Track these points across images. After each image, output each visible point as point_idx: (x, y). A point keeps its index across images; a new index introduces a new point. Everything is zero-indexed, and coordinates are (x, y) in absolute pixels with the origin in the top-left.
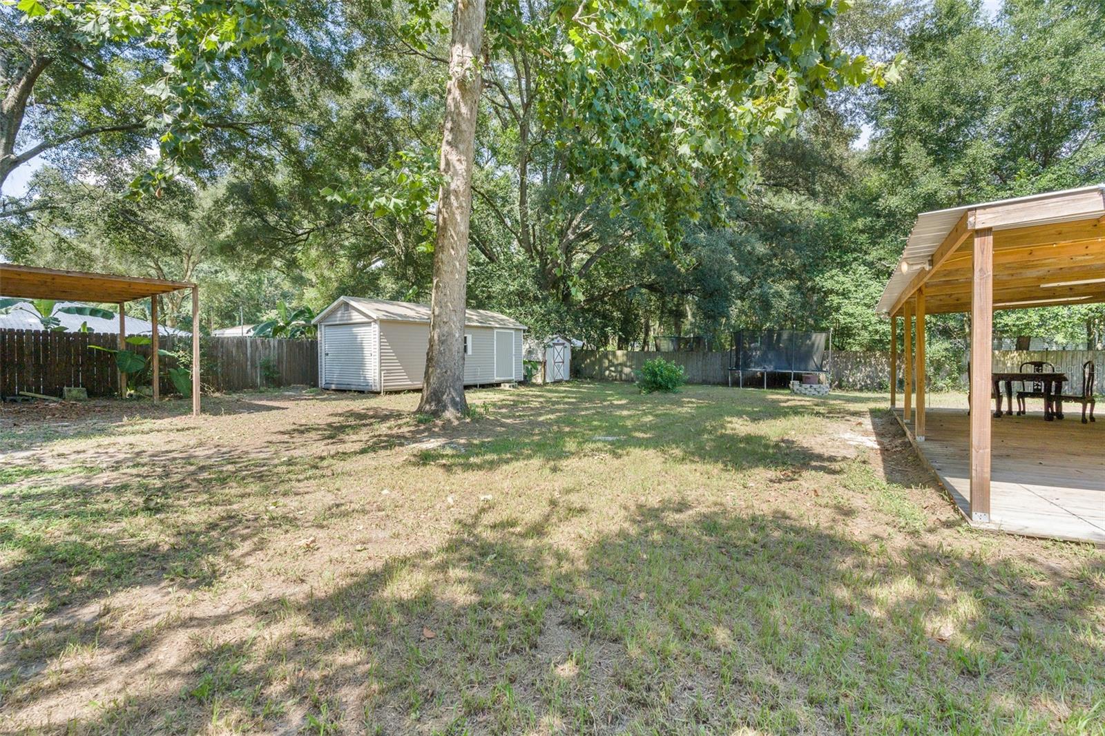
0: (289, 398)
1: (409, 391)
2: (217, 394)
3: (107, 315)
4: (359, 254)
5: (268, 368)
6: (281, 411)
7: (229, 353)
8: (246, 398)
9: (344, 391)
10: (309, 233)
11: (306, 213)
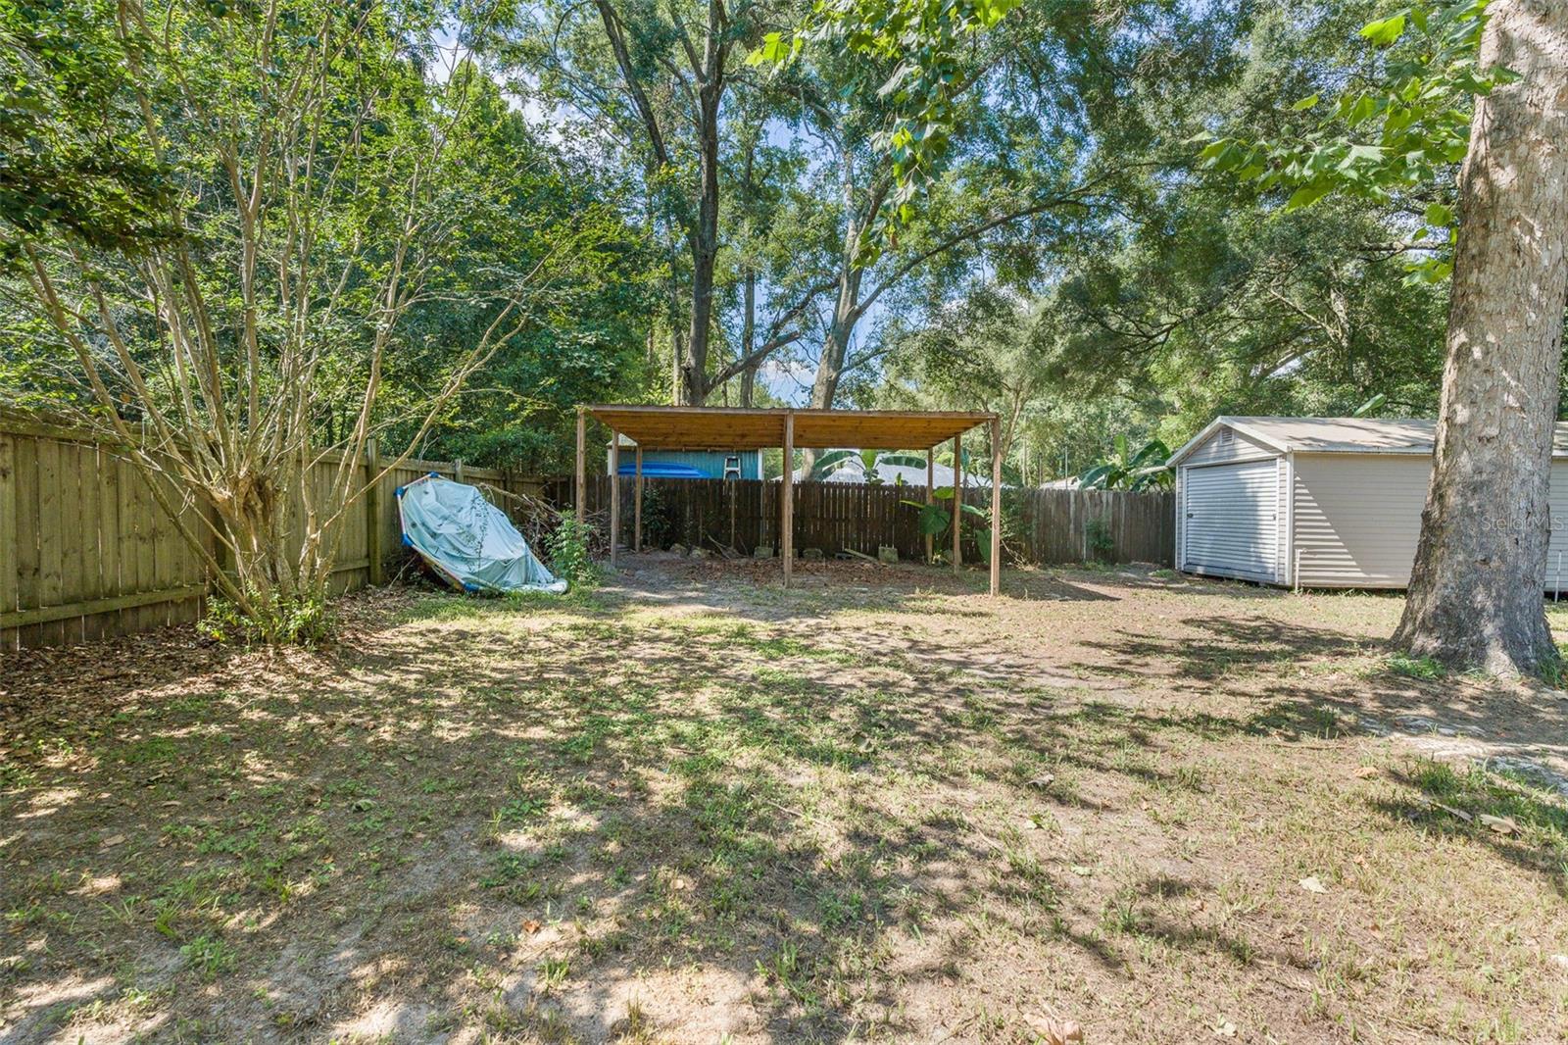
0: (1124, 583)
1: (1358, 591)
2: (1029, 568)
3: (920, 464)
4: (1255, 351)
5: (1098, 534)
6: (1108, 603)
7: (1046, 512)
8: (1064, 576)
9: (1220, 579)
10: (1168, 330)
11: (1165, 301)
